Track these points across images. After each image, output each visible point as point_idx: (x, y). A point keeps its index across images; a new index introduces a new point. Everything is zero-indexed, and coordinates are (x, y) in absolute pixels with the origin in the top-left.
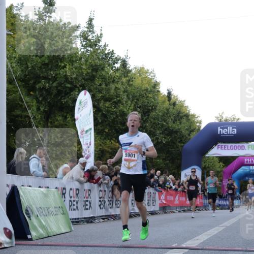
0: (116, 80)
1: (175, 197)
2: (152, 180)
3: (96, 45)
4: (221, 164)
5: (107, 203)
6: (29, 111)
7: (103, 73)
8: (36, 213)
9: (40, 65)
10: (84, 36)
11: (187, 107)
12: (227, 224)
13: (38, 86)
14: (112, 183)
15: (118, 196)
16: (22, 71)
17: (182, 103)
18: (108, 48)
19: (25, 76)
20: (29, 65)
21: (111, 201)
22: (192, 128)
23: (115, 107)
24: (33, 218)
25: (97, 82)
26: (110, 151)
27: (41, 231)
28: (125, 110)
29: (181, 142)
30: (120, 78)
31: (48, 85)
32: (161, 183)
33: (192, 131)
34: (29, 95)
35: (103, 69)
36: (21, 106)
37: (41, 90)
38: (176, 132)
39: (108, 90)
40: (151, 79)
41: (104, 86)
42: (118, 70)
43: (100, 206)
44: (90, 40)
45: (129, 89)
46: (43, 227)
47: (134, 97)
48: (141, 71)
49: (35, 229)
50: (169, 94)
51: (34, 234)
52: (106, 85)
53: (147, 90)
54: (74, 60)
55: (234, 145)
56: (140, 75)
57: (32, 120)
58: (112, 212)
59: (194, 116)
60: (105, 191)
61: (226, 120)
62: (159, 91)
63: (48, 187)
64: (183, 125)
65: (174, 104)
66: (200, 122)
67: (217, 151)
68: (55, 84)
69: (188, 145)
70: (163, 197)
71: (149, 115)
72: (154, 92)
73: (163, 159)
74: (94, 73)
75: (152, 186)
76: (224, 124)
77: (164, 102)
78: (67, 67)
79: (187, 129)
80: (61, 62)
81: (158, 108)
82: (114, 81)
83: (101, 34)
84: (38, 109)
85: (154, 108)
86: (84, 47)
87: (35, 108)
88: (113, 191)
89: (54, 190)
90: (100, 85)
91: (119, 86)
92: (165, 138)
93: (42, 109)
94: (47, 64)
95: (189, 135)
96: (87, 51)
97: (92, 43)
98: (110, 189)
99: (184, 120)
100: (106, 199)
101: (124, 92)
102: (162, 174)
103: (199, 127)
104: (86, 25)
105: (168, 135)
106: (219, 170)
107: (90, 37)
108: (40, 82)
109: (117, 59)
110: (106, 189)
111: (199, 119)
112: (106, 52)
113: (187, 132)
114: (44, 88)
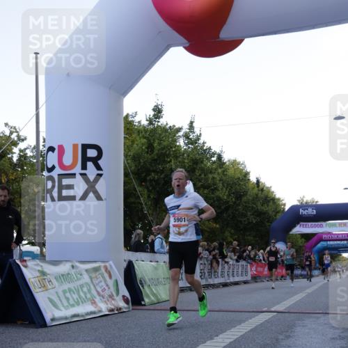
0: (213, 171)
1: (264, 269)
2: (245, 254)
3: (196, 143)
4: (303, 240)
5: (207, 274)
6: (142, 199)
7: (203, 165)
8: (148, 283)
9: (150, 161)
10: (186, 136)
11: (273, 192)
12: (309, 291)
13: (148, 178)
14: (211, 257)
15: (216, 268)
16: (136, 166)
17: (269, 189)
18: (206, 145)
19: (139, 170)
20: (141, 161)
21: (210, 273)
22: (278, 210)
23: (213, 193)
24: (146, 287)
25: (198, 173)
26: (208, 230)
27: (153, 298)
28: (221, 196)
29: (268, 222)
30: (216, 169)
31: (156, 177)
32: (252, 256)
33: (278, 212)
34: (141, 185)
35: (202, 162)
36: (135, 195)
37: (151, 181)
38: (265, 213)
39: (207, 180)
40: (243, 170)
41: (203, 176)
42: (214, 162)
43: (201, 276)
44: (191, 139)
45: (224, 178)
46: (154, 295)
47: (228, 185)
48: (234, 163)
49: (148, 296)
50: (258, 181)
51: (147, 300)
52: (205, 175)
53: (239, 178)
54: (178, 155)
55: (314, 223)
56: (233, 167)
57: (144, 206)
58: (211, 281)
59: (279, 199)
60: (205, 264)
61: (306, 203)
62: (249, 180)
63: (157, 262)
64: (270, 208)
65: (262, 190)
66: (284, 205)
67: (299, 229)
68: (162, 176)
69: (274, 224)
70: (254, 269)
71: (241, 200)
72: (245, 180)
73: (254, 237)
74: (195, 166)
75: (245, 260)
76: (305, 206)
77: (253, 188)
78: (173, 161)
79: (274, 211)
80: (167, 157)
81: (249, 193)
82: (211, 172)
83: (200, 134)
84: (149, 197)
85: (245, 193)
86: (186, 144)
87: (146, 196)
88: (211, 264)
89: (162, 264)
90: (200, 175)
91: (215, 176)
92: (255, 219)
93: (152, 197)
94: (156, 160)
95: (275, 216)
96: (189, 147)
97: (193, 141)
98: (209, 262)
99: (271, 203)
100: (206, 271)
101: (220, 181)
102: (252, 249)
103: (284, 209)
104: (188, 127)
105: (257, 216)
106: (301, 245)
107: (191, 137)
108: (150, 175)
109: (214, 154)
110: (206, 262)
111: (283, 202)
112: (205, 148)
113: (274, 213)
114: (154, 180)
